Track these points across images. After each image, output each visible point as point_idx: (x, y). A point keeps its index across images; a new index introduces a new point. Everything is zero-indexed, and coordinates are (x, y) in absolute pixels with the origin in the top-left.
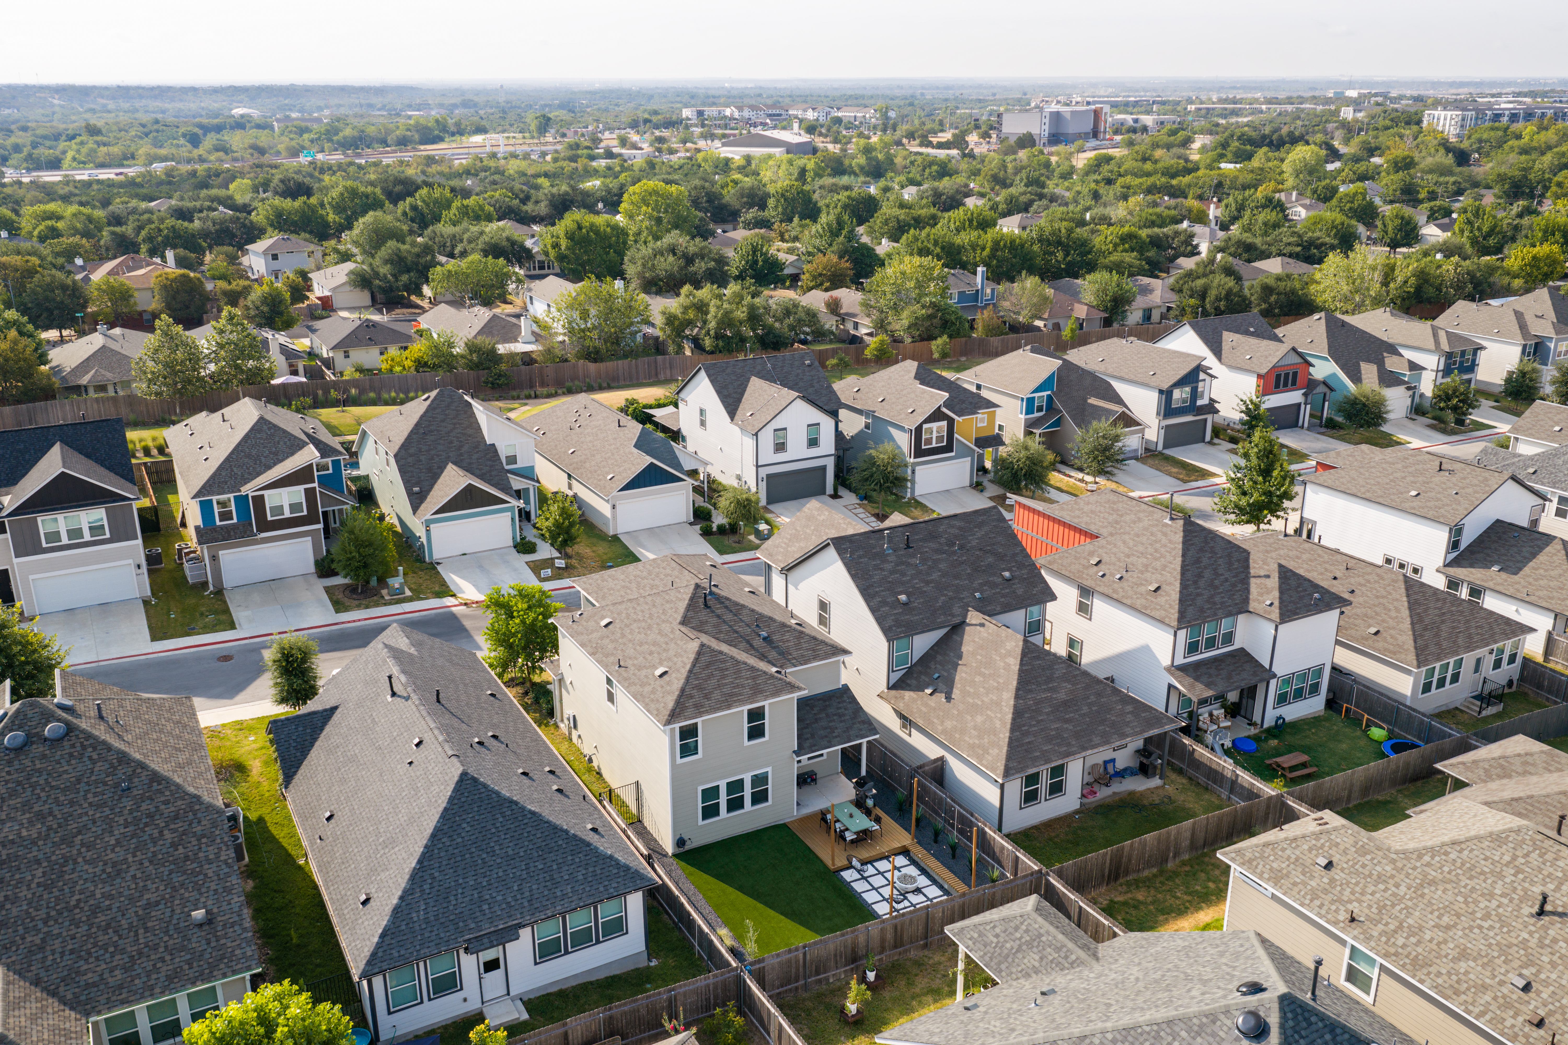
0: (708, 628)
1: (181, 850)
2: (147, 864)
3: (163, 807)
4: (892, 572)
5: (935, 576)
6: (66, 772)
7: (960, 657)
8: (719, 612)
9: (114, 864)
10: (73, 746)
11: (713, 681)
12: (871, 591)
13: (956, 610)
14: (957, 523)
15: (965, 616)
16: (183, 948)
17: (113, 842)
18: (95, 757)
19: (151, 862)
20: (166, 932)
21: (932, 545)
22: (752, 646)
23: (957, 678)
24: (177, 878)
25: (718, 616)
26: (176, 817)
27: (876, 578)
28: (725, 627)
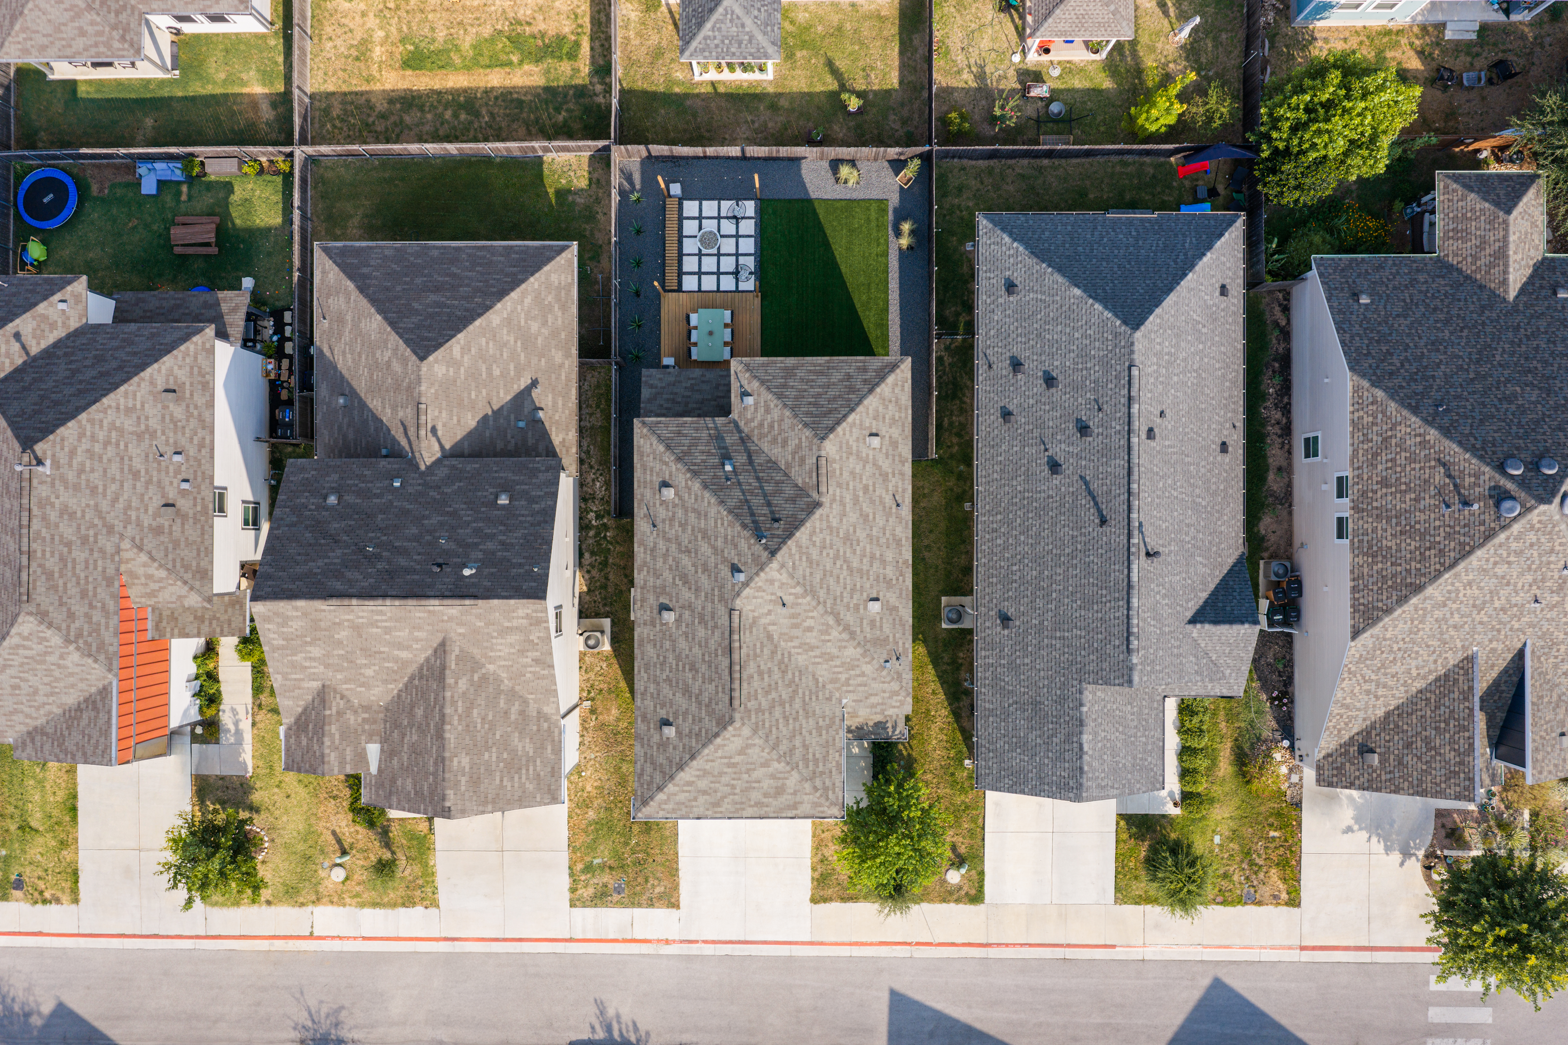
0: (789, 491)
1: (1384, 349)
2: (1411, 345)
3: (1404, 384)
4: (492, 537)
5: (435, 519)
6: (1495, 432)
7: (485, 418)
8: (765, 510)
9: (1438, 350)
10: (1494, 453)
11: (832, 393)
12: (539, 518)
13: (442, 472)
14: (338, 586)
15: (438, 462)
16: (1374, 283)
17: (1442, 367)
18: (1471, 439)
19: (1407, 345)
20: (1388, 295)
21: (403, 562)
22: (750, 457)
23: (509, 398)
24: (1385, 329)
25: (769, 504)
26: (1391, 374)
27: (518, 534)
28: (768, 488)
